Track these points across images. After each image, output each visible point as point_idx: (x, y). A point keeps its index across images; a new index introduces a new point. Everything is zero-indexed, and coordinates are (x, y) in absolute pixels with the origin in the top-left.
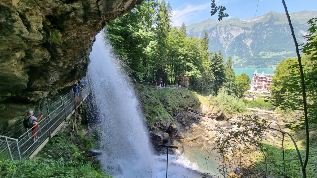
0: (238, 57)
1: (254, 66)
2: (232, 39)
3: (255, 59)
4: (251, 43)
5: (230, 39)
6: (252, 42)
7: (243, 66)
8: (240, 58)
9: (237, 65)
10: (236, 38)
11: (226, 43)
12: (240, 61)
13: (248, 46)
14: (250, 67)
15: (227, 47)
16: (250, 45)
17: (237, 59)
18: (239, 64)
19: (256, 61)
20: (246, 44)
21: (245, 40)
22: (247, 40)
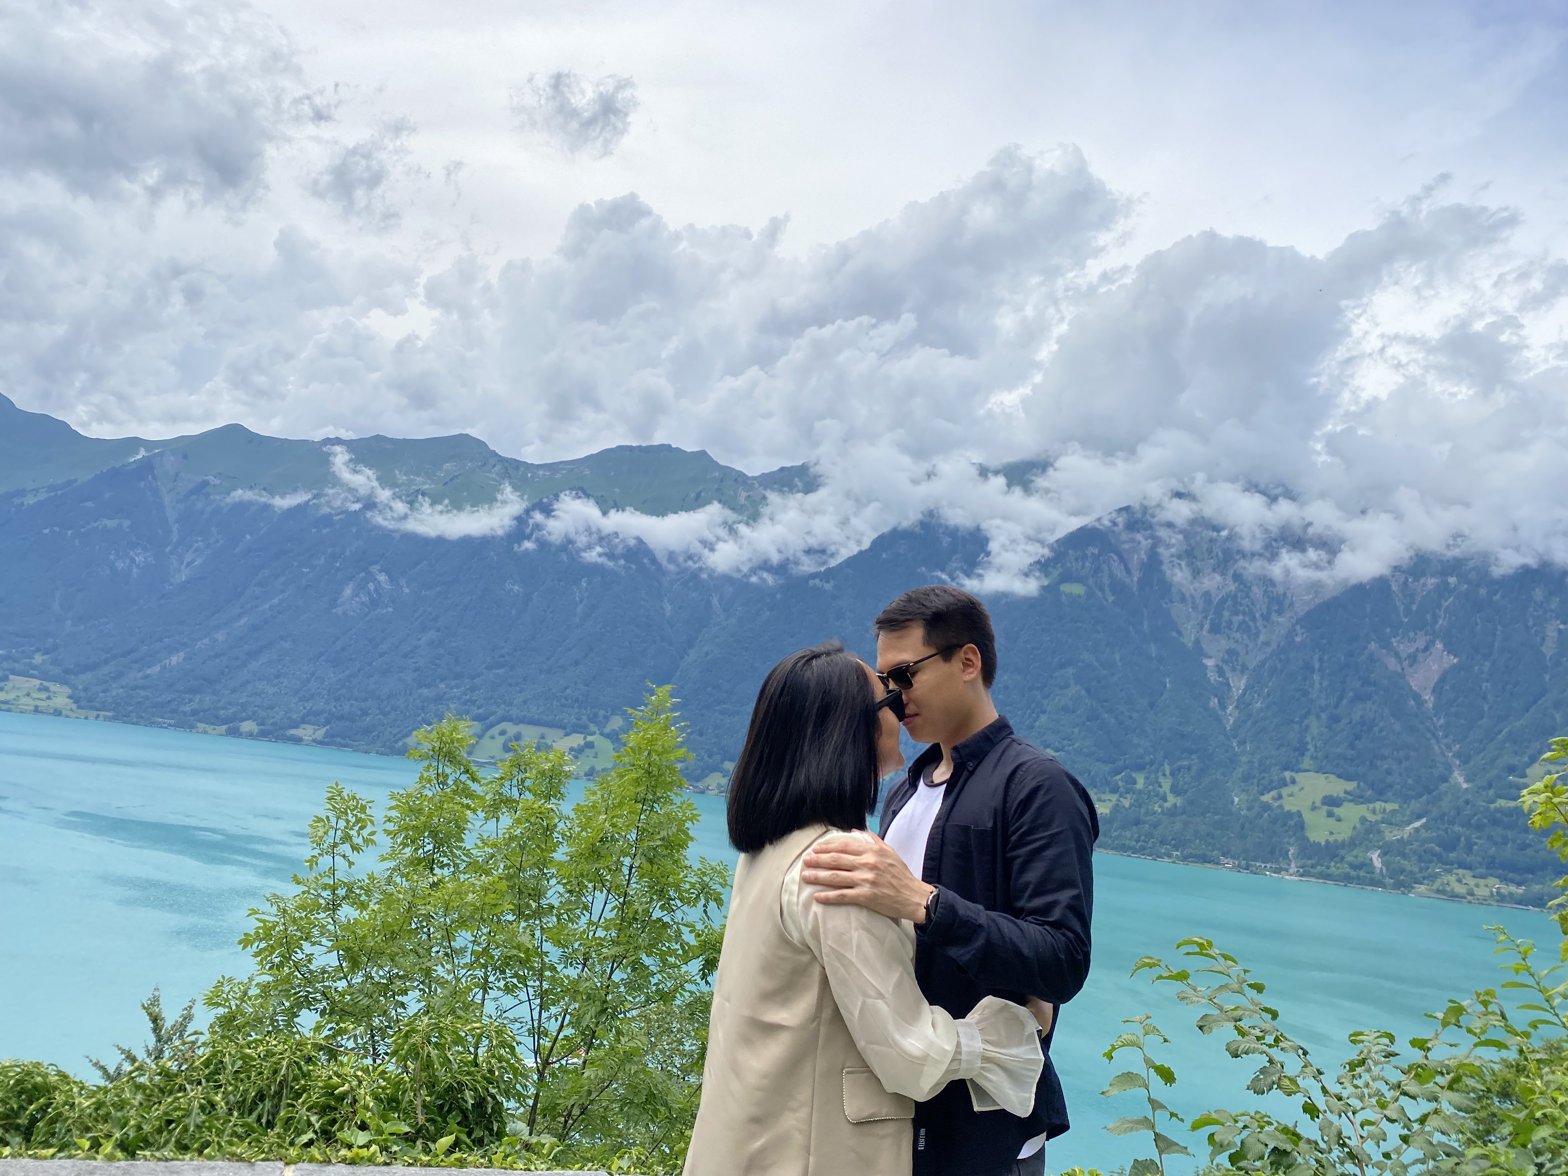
0: (1338, 787)
1: (1494, 884)
2: (1283, 621)
3: (1495, 822)
4: (1443, 679)
5: (1266, 618)
6: (1453, 668)
7: (1395, 872)
8: (1357, 798)
9: (1332, 851)
10: (1309, 614)
11: (1232, 653)
12: (1363, 820)
13: (1417, 697)
14: (1460, 889)
15: (1238, 684)
16: (1437, 690)
17: (1331, 802)
18: (1352, 843)
19: (1505, 840)
20: (1402, 676)
21: (1386, 644)
22: (1405, 648)
